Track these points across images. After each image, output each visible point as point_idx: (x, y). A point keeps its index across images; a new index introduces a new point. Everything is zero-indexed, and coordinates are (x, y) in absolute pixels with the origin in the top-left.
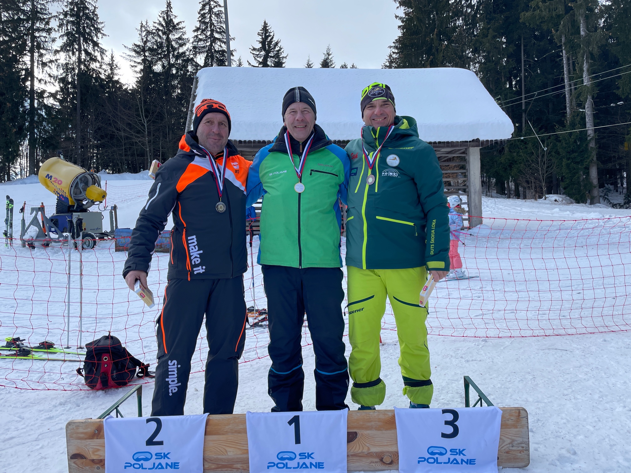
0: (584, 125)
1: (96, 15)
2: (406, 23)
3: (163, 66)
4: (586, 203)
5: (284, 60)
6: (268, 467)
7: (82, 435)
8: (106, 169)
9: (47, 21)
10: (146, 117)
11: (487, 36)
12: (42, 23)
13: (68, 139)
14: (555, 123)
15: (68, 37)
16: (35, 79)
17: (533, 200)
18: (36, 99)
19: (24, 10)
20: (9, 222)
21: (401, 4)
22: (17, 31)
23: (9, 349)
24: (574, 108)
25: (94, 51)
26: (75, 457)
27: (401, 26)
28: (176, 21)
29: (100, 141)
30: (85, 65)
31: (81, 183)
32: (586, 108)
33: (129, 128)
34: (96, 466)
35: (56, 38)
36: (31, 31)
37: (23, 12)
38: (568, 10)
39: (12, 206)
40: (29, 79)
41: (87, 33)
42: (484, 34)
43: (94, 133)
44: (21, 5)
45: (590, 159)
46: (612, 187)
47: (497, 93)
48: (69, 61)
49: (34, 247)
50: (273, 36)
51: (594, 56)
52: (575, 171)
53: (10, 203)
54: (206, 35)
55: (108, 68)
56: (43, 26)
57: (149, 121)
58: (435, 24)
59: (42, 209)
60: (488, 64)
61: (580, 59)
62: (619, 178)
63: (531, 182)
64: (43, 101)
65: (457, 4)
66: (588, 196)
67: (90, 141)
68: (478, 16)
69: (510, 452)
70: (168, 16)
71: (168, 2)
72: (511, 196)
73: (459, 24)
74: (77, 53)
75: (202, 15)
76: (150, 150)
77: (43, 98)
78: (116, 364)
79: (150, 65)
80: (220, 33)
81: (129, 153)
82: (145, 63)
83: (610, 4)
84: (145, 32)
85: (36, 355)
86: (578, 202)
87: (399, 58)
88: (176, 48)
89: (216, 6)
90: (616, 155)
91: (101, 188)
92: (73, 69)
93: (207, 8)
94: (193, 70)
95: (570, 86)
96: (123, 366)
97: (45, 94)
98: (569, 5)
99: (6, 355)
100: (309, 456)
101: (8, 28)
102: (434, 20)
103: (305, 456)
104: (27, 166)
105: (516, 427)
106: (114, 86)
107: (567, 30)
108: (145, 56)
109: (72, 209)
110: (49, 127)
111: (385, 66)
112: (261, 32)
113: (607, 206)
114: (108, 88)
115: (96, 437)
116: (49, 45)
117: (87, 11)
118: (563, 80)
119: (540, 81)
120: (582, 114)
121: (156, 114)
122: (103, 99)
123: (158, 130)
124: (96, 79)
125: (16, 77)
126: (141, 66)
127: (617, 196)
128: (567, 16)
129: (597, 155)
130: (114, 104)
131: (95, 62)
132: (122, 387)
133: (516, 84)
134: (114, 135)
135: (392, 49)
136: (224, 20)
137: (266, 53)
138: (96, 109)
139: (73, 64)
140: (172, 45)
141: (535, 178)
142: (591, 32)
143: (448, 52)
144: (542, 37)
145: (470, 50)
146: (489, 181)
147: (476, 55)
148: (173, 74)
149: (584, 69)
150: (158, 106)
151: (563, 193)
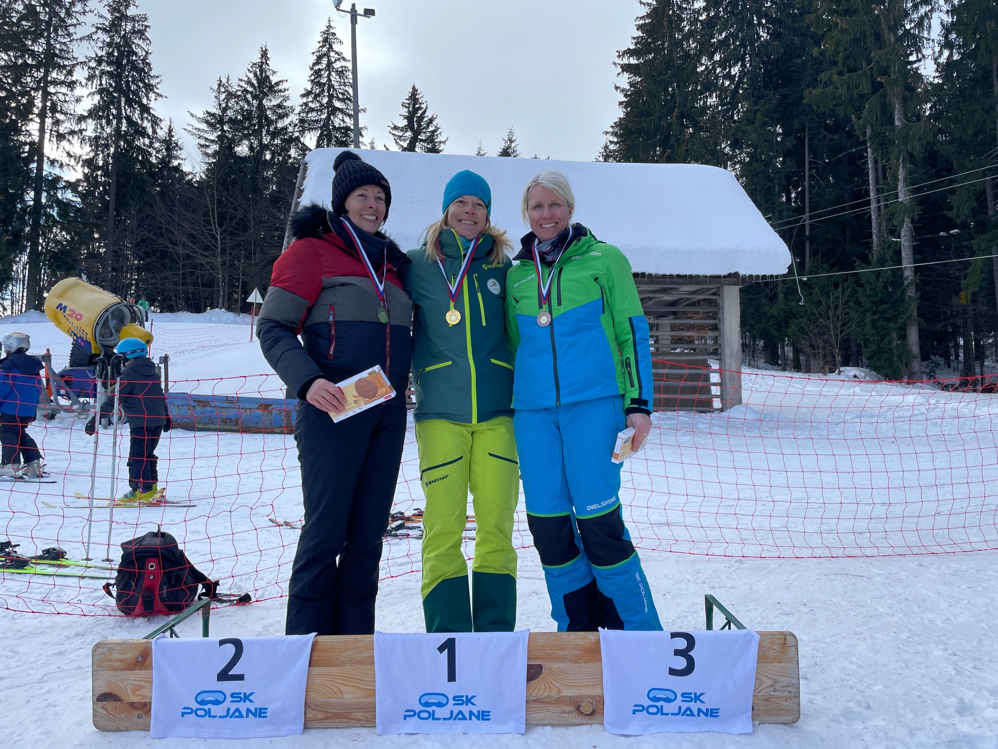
0: (898, 260)
1: (149, 64)
2: (631, 97)
3: (251, 148)
4: (901, 381)
5: (442, 147)
6: (405, 717)
7: (117, 664)
9: (69, 70)
10: (220, 225)
11: (753, 123)
12: (61, 72)
13: (92, 256)
14: (854, 258)
15: (101, 96)
16: (45, 159)
17: (820, 375)
18: (45, 191)
19: (33, 51)
21: (625, 68)
22: (21, 82)
24: (884, 236)
25: (142, 120)
26: (104, 698)
27: (624, 102)
28: (274, 79)
29: (143, 259)
30: (126, 141)
31: (112, 319)
32: (902, 236)
33: (192, 242)
34: (136, 713)
35: (82, 97)
36: (43, 84)
37: (33, 54)
38: (877, 87)
40: (36, 158)
41: (134, 93)
42: (749, 119)
43: (135, 247)
44: (30, 43)
45: (908, 314)
46: (941, 360)
47: (767, 209)
48: (100, 133)
50: (426, 109)
51: (915, 158)
52: (884, 331)
54: (321, 103)
55: (163, 147)
56: (62, 78)
57: (224, 231)
58: (675, 102)
59: (47, 358)
60: (754, 164)
61: (893, 162)
62: (952, 347)
63: (818, 347)
64: (55, 193)
65: (709, 73)
66: (904, 371)
67: (128, 259)
68: (741, 92)
69: (772, 700)
70: (262, 71)
71: (264, 49)
72: (788, 369)
73: (712, 103)
74: (115, 122)
75: (315, 71)
76: (224, 277)
77: (57, 189)
78: (168, 575)
79: (230, 144)
80: (343, 100)
81: (189, 281)
82: (222, 141)
83: (940, 82)
84: (224, 94)
86: (889, 379)
87: (618, 151)
88: (273, 121)
89: (339, 59)
90: (949, 313)
92: (107, 146)
93: (325, 61)
94: (299, 155)
95: (878, 201)
96: (179, 580)
97: (60, 183)
98: (879, 79)
100: (469, 701)
101: (6, 77)
102: (673, 95)
103: (463, 701)
104: (23, 297)
105: (780, 661)
106: (170, 176)
107: (875, 118)
108: (222, 130)
109: (95, 360)
110: (63, 236)
111: (598, 161)
112: (407, 101)
113: (935, 387)
114: (162, 178)
115: (138, 668)
116: (70, 107)
117: (134, 58)
118: (867, 193)
119: (833, 194)
120: (896, 245)
121: (236, 221)
122: (153, 195)
123: (238, 246)
124: (142, 163)
125: (14, 154)
126: (215, 146)
127: (949, 374)
128: (875, 96)
129: (918, 308)
130: (170, 203)
131: (143, 137)
132: (176, 614)
133: (796, 197)
134: (167, 252)
135: (608, 136)
136: (351, 81)
137: (413, 134)
138: (140, 211)
139: (106, 139)
140: (266, 116)
141: (824, 341)
142: (910, 121)
143: (694, 145)
144: (837, 128)
145: (727, 143)
146: (754, 344)
147: (737, 151)
148: (266, 160)
149: (900, 177)
150: (239, 208)
151: (867, 366)
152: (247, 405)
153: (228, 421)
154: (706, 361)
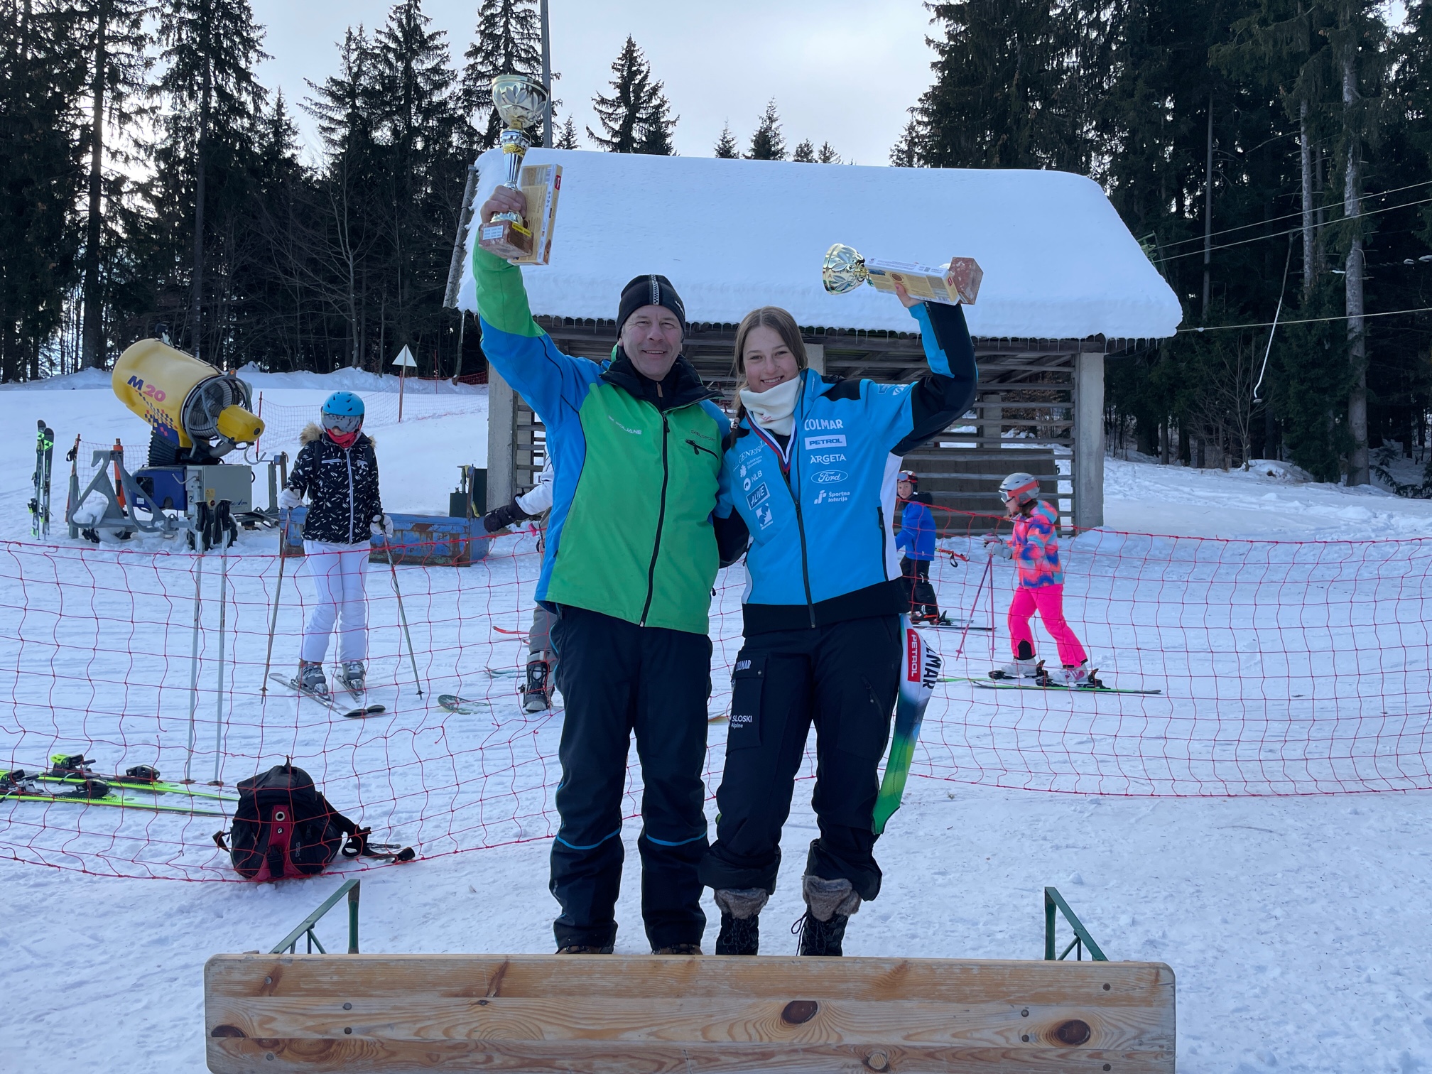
0: (1341, 307)
1: (247, 9)
2: (950, 55)
3: (395, 132)
4: (1338, 481)
5: (670, 129)
7: (239, 988)
8: (256, 361)
9: (135, 20)
10: (353, 246)
11: (1132, 96)
12: (123, 23)
13: (173, 288)
15: (180, 57)
16: (104, 151)
17: (1219, 471)
18: (104, 196)
20: (42, 480)
21: (942, 12)
22: (67, 38)
23: (60, 779)
24: (1321, 267)
25: (239, 91)
26: (220, 1032)
27: (940, 62)
28: (427, 30)
29: (245, 295)
30: (217, 123)
31: (207, 398)
32: (1347, 267)
33: (313, 271)
34: (265, 1053)
35: (155, 59)
36: (99, 41)
38: (1317, 43)
39: (51, 444)
40: (91, 149)
41: (226, 50)
42: (1125, 89)
43: (234, 278)
45: (1352, 383)
46: (1397, 446)
48: (180, 111)
49: (97, 540)
50: (648, 72)
51: (1371, 150)
52: (1316, 408)
53: (45, 438)
54: (494, 65)
55: (270, 131)
56: (125, 31)
57: (359, 255)
58: (1016, 63)
59: (117, 454)
60: (1131, 157)
61: (1338, 158)
62: (1415, 427)
63: (1217, 429)
64: (119, 200)
65: (1067, 19)
66: (1343, 467)
67: (223, 295)
68: (1114, 48)
69: (1135, 1056)
70: (409, 17)
72: (1171, 459)
73: (1071, 65)
74: (200, 95)
75: (487, 18)
76: (359, 323)
77: (121, 193)
78: (301, 828)
79: (365, 127)
80: (526, 61)
81: (310, 326)
82: (354, 124)
83: (1413, 31)
84: (356, 53)
85: (121, 798)
86: (1320, 479)
87: (929, 137)
88: (426, 92)
90: (1412, 376)
91: (251, 411)
92: (190, 130)
93: (500, 2)
94: (463, 143)
95: (1315, 219)
96: (317, 833)
97: (125, 186)
98: (1321, 32)
99: (54, 795)
101: (46, 30)
102: (1012, 52)
104: (78, 347)
105: (1150, 1004)
106: (280, 173)
107: (1314, 89)
108: (354, 106)
109: (184, 457)
110: (130, 260)
111: (899, 151)
112: (620, 62)
113: (1385, 490)
114: (269, 176)
115: (267, 993)
116: (138, 75)
118: (1298, 201)
120: (1338, 280)
121: (375, 239)
122: (256, 202)
123: (378, 276)
124: (240, 153)
125: (59, 144)
126: (343, 130)
127: (1408, 468)
128: (1314, 56)
129: (1368, 374)
130: (281, 214)
131: (242, 117)
132: (311, 877)
133: (1192, 205)
134: (279, 284)
135: (915, 113)
136: (539, 32)
137: (629, 111)
138: (239, 224)
139: (189, 119)
140: (417, 84)
141: (1226, 422)
142: (1366, 95)
143: (1042, 128)
144: (1255, 102)
145: (1091, 124)
146: (1122, 423)
147: (1106, 136)
148: (416, 150)
149: (1347, 179)
150: (379, 221)
151: (1289, 457)
154: (1052, 462)
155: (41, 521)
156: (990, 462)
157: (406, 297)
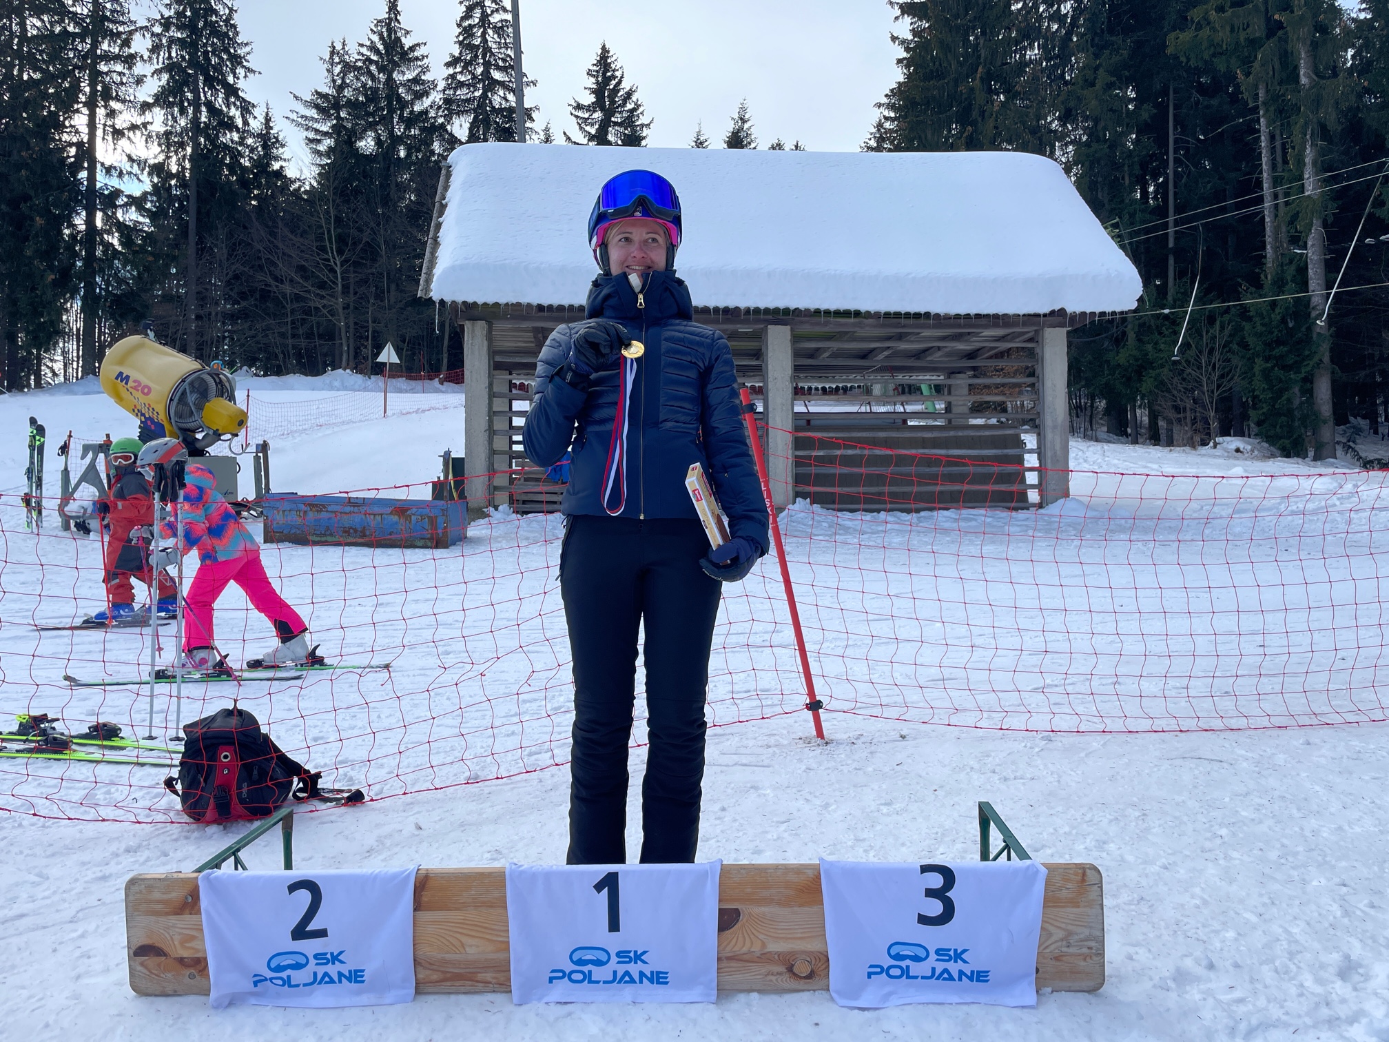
0: (1304, 285)
1: (234, 26)
2: (914, 52)
3: (379, 142)
4: (1305, 457)
5: (645, 132)
6: (551, 980)
7: (159, 907)
8: (250, 367)
9: (125, 39)
10: (340, 252)
11: (1093, 84)
12: (115, 42)
13: (168, 298)
14: (1239, 280)
15: (171, 75)
16: (99, 166)
17: (1187, 449)
18: (100, 210)
19: (75, 14)
20: (35, 475)
21: (906, 9)
22: (60, 59)
23: (25, 738)
24: (1282, 246)
25: (228, 106)
26: (142, 952)
27: (904, 59)
28: (407, 42)
29: (239, 303)
30: (207, 137)
31: (192, 392)
32: (1309, 246)
33: (302, 277)
34: (187, 972)
35: (145, 76)
36: (91, 60)
37: (74, 17)
38: (1274, 28)
39: (42, 440)
40: (86, 165)
41: (214, 67)
42: (1086, 78)
43: (226, 286)
44: (71, 2)
45: (1316, 359)
46: (1364, 423)
47: (1113, 210)
48: (172, 126)
50: (622, 77)
51: (1329, 131)
52: (1281, 385)
53: (37, 434)
54: (473, 74)
55: (259, 145)
56: (117, 50)
57: (346, 261)
58: (979, 57)
60: (1094, 145)
61: (1297, 138)
62: (1381, 404)
63: (1185, 409)
64: (114, 213)
65: (1028, 12)
66: (1310, 442)
67: (217, 304)
68: (1075, 39)
69: (1064, 958)
70: (390, 30)
72: (1140, 440)
73: (1033, 57)
74: (190, 110)
75: (465, 29)
76: (347, 326)
77: (116, 207)
78: (247, 768)
79: (350, 137)
80: (503, 69)
81: (301, 331)
82: (339, 134)
83: (1369, 16)
84: (339, 66)
85: (81, 753)
86: (1287, 453)
87: (896, 132)
88: (407, 102)
89: (497, 10)
90: (1377, 354)
91: (235, 403)
92: (182, 145)
93: (477, 13)
94: (445, 150)
95: (1276, 197)
96: (263, 774)
97: (120, 199)
98: (1276, 17)
99: (18, 751)
100: (638, 957)
101: (41, 52)
102: (976, 46)
103: (630, 957)
104: (78, 357)
105: (1076, 904)
106: (270, 185)
107: (1271, 73)
108: (338, 118)
110: (128, 272)
111: (868, 148)
112: (595, 68)
113: (1353, 464)
114: (258, 188)
115: (187, 911)
116: (130, 92)
117: (214, 18)
118: (1259, 184)
119: (1209, 186)
120: (1300, 259)
121: (361, 246)
122: (246, 213)
123: (365, 281)
124: (231, 167)
125: (55, 161)
126: (329, 141)
127: (1375, 444)
128: (1271, 41)
129: (1332, 350)
130: (270, 223)
131: (231, 131)
132: (260, 819)
133: (1156, 192)
134: (270, 291)
135: (882, 109)
136: (513, 40)
137: (604, 115)
138: (230, 235)
139: (180, 134)
140: (399, 95)
141: (1194, 400)
142: (1323, 78)
143: (1006, 119)
144: (1215, 88)
145: (1054, 114)
146: (1092, 406)
147: (1069, 126)
148: (399, 158)
149: (1307, 160)
150: (365, 228)
151: (1256, 435)
152: (376, 510)
153: (351, 531)
154: (1018, 436)
155: (34, 514)
156: (956, 437)
157: (393, 300)
